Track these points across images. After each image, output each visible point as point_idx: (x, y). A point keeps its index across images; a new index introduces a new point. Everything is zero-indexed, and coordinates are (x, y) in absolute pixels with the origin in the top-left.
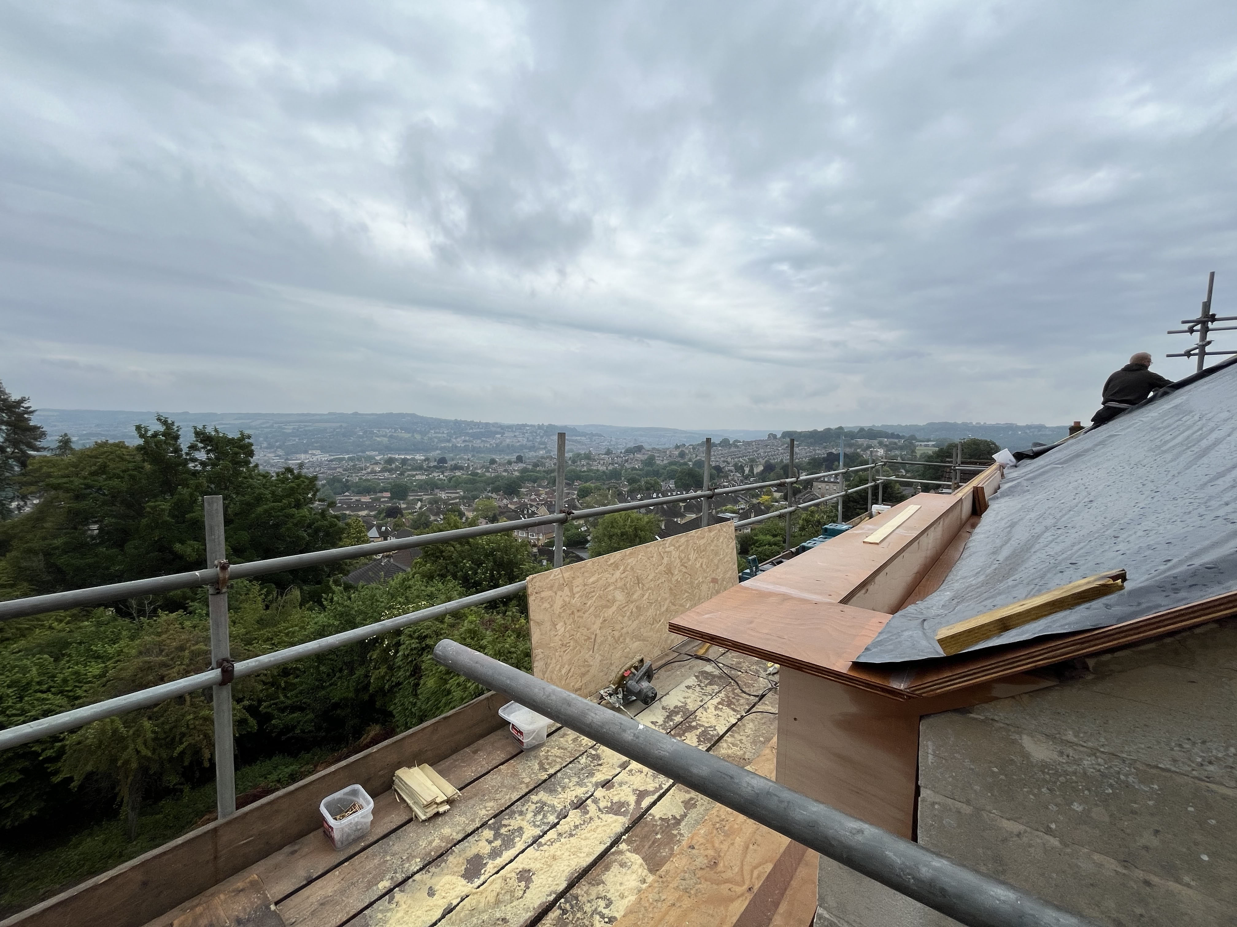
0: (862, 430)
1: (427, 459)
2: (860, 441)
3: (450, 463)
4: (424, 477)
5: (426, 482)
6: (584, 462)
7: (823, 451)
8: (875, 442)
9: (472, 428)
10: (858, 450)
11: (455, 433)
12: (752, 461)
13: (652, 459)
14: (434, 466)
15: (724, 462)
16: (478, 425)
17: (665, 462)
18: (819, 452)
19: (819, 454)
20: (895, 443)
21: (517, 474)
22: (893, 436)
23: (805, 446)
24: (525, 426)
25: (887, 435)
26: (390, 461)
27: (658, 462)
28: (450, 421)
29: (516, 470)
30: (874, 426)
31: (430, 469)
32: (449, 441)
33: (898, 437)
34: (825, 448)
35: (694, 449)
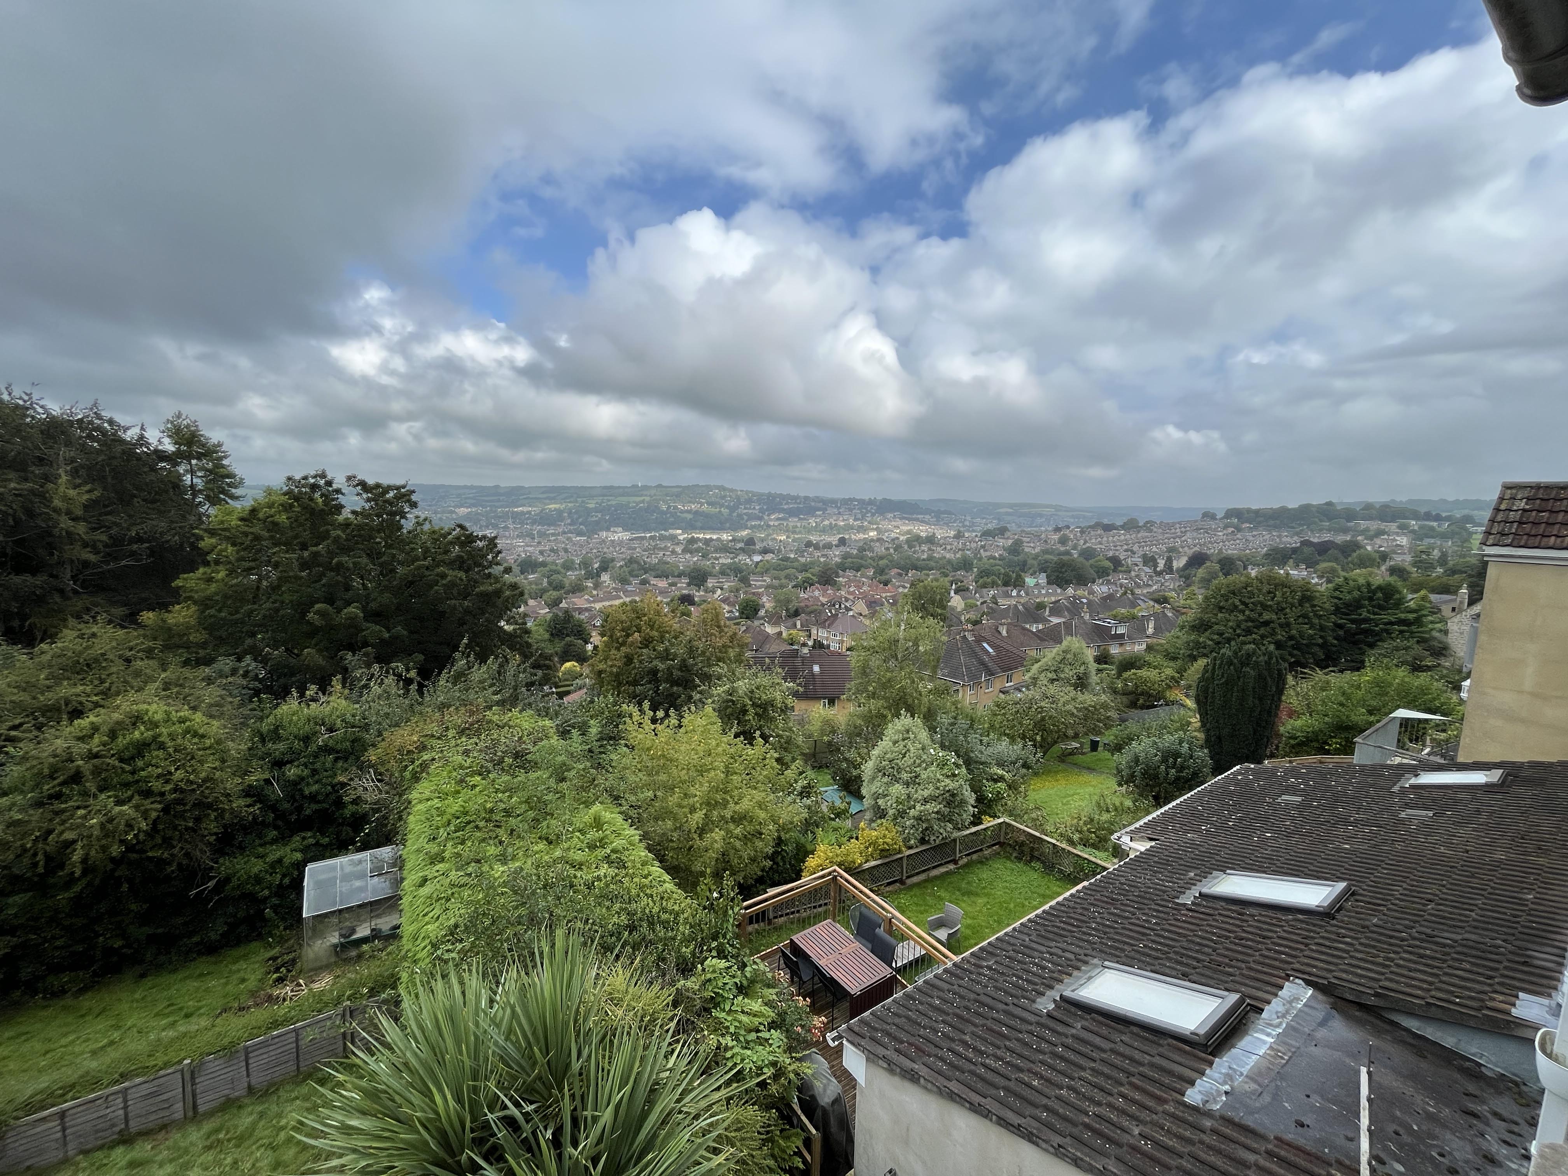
0: (1368, 507)
1: (733, 540)
2: (1363, 524)
3: (759, 546)
4: (729, 561)
5: (729, 566)
6: (925, 547)
7: (1295, 538)
8: (1393, 527)
9: (787, 503)
10: (1359, 538)
11: (767, 510)
12: (1171, 550)
13: (1018, 543)
14: (740, 549)
15: (1126, 551)
16: (795, 498)
17: (1037, 550)
18: (1289, 539)
19: (1284, 543)
20: (1432, 529)
21: (837, 559)
22: (1428, 516)
23: (1265, 530)
24: (852, 500)
25: (1416, 516)
26: (693, 541)
27: (1027, 550)
28: (763, 495)
29: (835, 556)
30: (1393, 501)
31: (735, 552)
32: (760, 519)
33: (1438, 518)
34: (1297, 534)
35: (1082, 532)
